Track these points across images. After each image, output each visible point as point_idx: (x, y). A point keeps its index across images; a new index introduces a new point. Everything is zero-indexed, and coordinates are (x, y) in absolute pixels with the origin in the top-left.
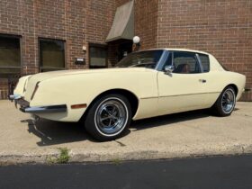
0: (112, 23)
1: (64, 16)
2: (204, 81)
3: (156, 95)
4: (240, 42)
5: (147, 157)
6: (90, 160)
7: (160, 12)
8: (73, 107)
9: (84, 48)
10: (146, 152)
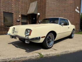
0: (29, 8)
1: (13, 4)
2: (69, 28)
3: (60, 33)
4: (70, 16)
5: (66, 53)
6: (50, 56)
7: (47, 6)
8: (42, 37)
9: (20, 16)
10: (66, 52)
